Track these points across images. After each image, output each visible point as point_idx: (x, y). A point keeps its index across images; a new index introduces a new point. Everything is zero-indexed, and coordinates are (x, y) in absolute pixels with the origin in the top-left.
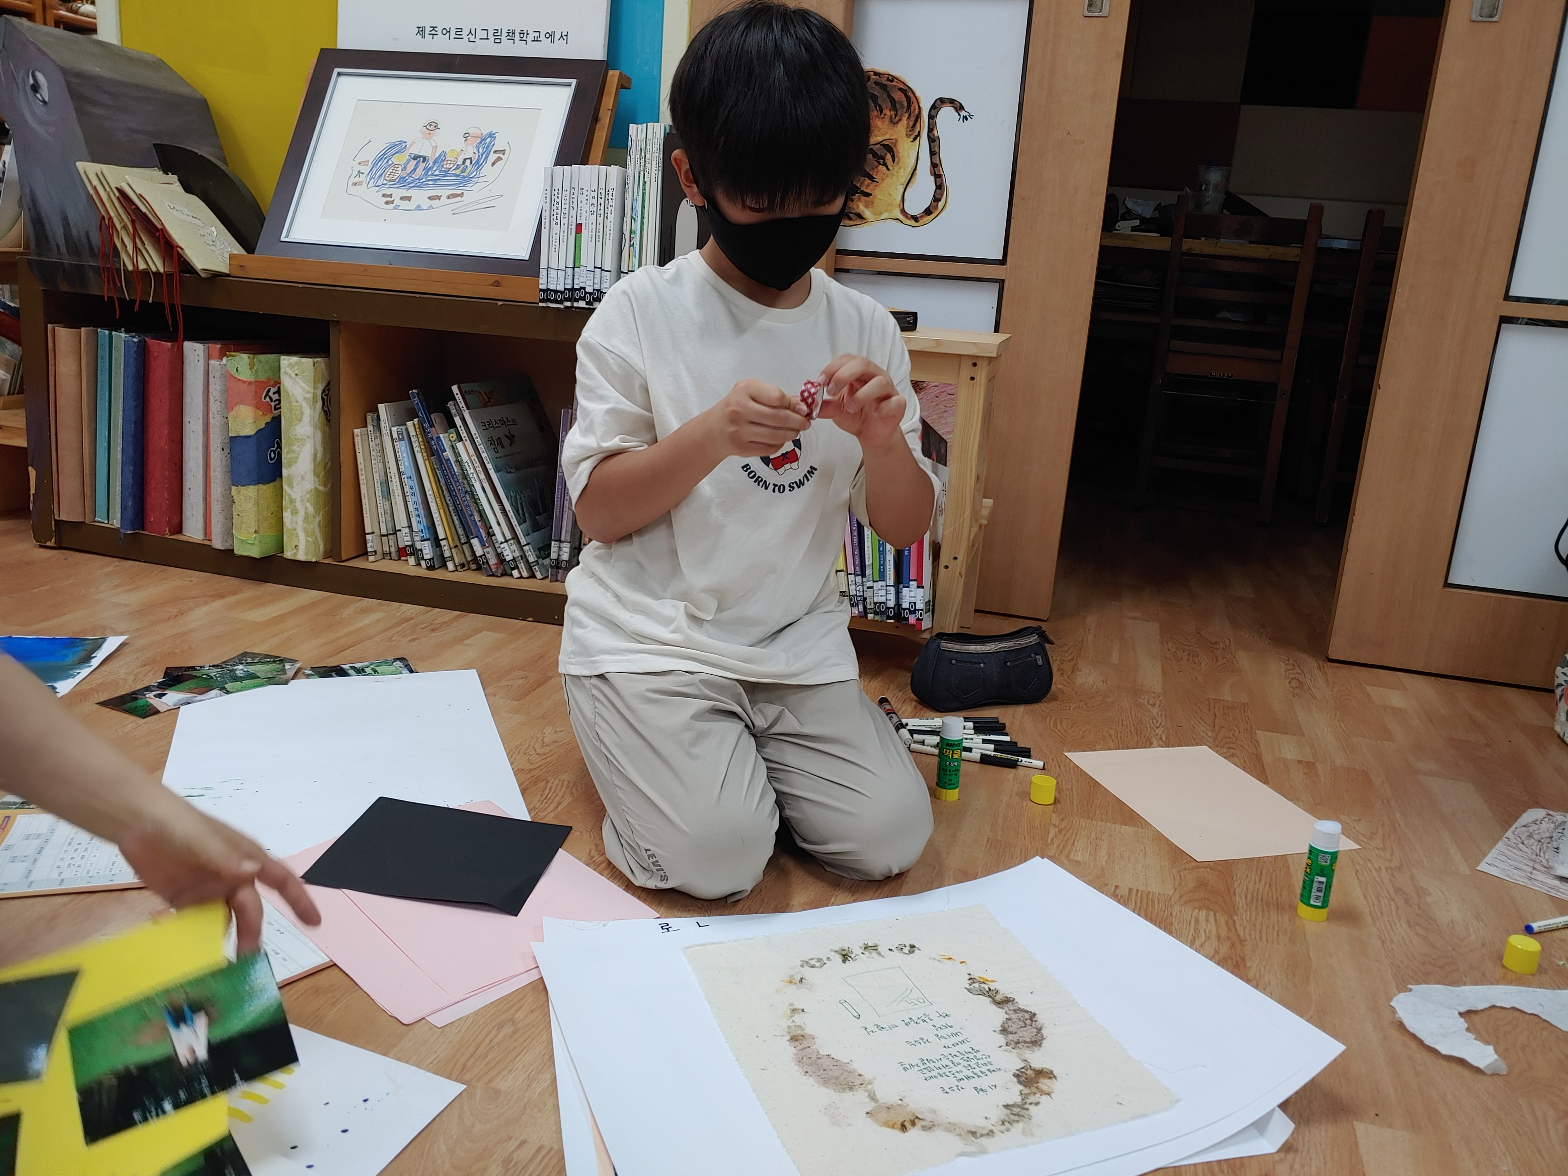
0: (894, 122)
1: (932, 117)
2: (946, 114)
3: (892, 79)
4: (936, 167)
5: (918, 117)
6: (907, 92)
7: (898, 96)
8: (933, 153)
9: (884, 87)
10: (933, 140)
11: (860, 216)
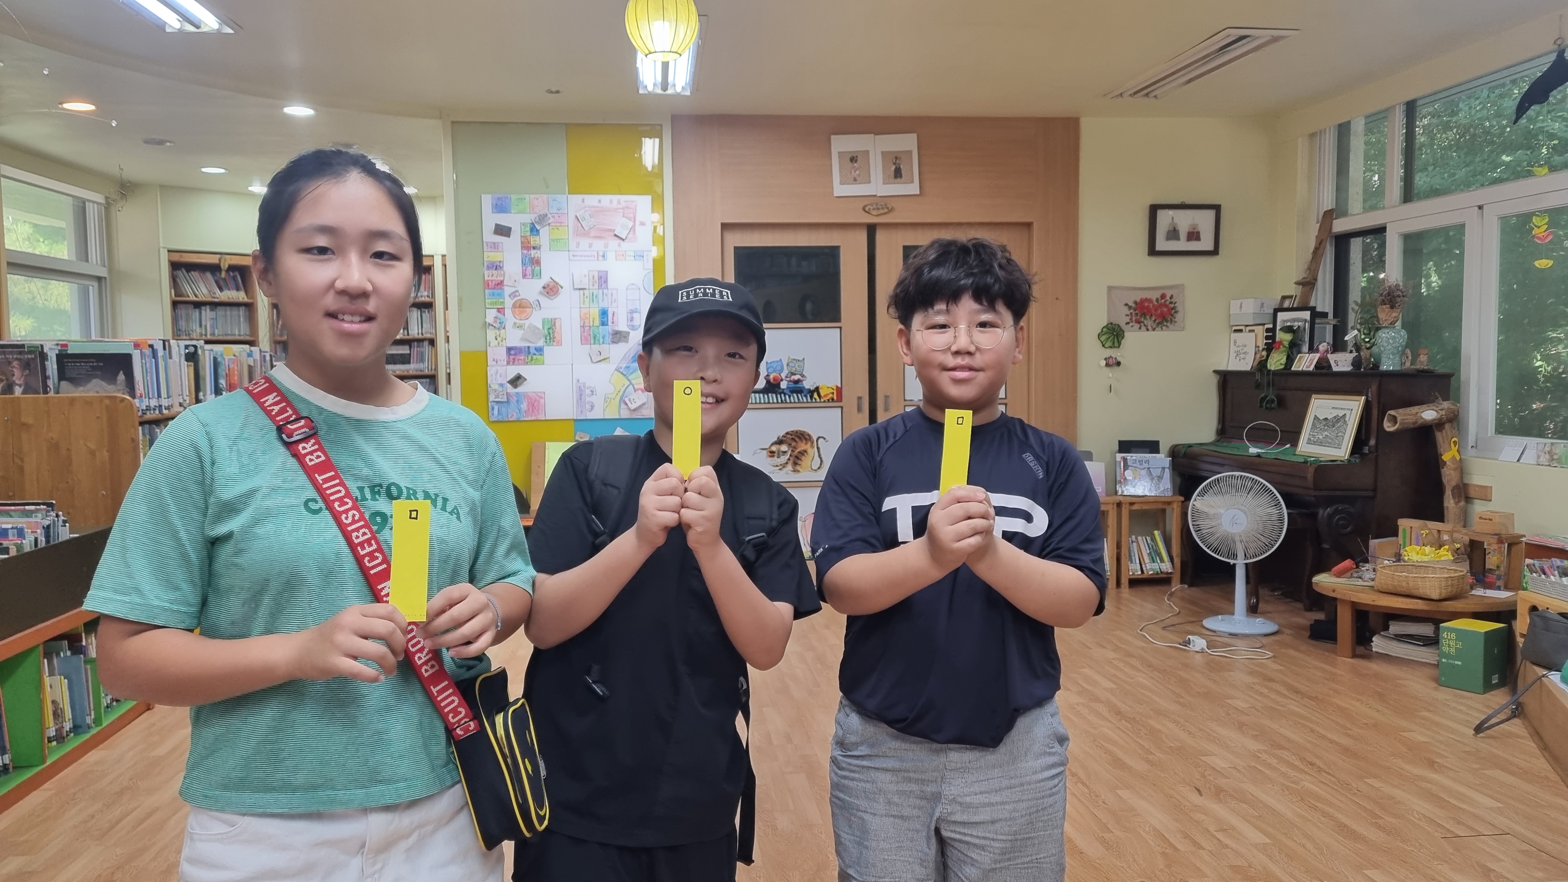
0: (806, 444)
1: (817, 441)
2: (821, 440)
3: (804, 432)
4: (820, 456)
5: (813, 442)
6: (809, 435)
7: (807, 437)
8: (819, 452)
9: (802, 434)
10: (818, 448)
11: (799, 471)
